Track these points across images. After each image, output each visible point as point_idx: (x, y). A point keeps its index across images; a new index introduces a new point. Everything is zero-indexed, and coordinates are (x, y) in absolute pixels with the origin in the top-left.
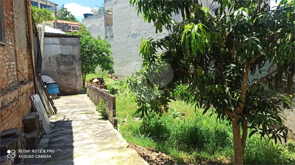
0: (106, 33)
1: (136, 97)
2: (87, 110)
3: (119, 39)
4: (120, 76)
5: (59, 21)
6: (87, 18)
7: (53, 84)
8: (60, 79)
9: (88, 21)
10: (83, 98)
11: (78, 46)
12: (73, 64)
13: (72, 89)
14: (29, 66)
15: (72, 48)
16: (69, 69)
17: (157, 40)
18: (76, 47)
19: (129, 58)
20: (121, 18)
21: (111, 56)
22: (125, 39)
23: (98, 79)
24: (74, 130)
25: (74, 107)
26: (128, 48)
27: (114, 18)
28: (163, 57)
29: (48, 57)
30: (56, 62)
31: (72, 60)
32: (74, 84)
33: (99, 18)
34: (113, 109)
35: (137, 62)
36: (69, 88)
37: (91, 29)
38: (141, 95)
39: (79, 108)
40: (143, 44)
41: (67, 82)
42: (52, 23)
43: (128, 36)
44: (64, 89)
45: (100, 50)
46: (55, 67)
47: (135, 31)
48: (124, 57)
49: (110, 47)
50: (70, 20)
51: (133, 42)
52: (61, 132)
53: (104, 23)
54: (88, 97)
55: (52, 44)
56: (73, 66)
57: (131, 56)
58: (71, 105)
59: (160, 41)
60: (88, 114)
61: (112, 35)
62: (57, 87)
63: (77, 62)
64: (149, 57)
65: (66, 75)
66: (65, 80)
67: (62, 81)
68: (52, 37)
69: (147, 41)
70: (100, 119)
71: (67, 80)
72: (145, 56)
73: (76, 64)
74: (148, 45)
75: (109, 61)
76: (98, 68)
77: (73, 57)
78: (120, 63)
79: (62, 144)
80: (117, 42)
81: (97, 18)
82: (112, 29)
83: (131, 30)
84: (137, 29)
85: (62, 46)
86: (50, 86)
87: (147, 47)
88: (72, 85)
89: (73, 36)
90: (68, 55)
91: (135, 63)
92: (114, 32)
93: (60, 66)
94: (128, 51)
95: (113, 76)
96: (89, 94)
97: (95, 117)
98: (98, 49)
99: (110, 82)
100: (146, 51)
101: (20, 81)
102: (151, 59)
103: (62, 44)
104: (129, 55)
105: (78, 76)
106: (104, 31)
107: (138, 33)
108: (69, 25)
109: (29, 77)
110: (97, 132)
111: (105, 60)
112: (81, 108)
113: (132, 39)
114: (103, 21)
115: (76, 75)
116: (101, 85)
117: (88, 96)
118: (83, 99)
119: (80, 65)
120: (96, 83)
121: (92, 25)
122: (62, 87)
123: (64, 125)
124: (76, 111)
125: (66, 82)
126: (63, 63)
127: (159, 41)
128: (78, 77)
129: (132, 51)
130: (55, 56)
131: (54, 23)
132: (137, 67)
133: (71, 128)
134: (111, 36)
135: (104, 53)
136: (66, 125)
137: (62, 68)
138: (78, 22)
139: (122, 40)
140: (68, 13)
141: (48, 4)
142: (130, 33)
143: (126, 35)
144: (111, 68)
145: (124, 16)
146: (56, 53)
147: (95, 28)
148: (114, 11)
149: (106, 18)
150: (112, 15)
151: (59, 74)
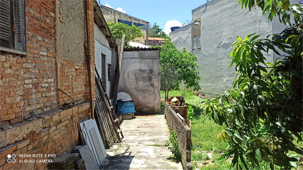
0: (193, 45)
1: (225, 134)
2: (158, 139)
3: (207, 51)
4: (207, 93)
5: (150, 38)
6: (174, 32)
7: (129, 102)
8: (138, 96)
9: (174, 35)
11: (158, 59)
12: (152, 80)
13: (150, 108)
14: (87, 83)
15: (151, 62)
16: (147, 86)
17: (267, 37)
18: (156, 60)
19: (218, 73)
20: (210, 27)
21: (197, 71)
22: (214, 51)
23: (177, 99)
25: (145, 133)
26: (218, 61)
27: (202, 28)
29: (127, 72)
30: (135, 78)
31: (151, 75)
32: (152, 103)
33: (186, 30)
34: (187, 150)
35: (229, 77)
36: (147, 107)
37: (177, 42)
38: (233, 133)
39: (149, 136)
40: (238, 46)
41: (144, 100)
42: (141, 39)
43: (218, 47)
44: (141, 108)
45: (185, 64)
46: (133, 83)
47: (226, 40)
48: (212, 71)
49: (196, 60)
50: (161, 37)
51: (224, 53)
53: (191, 35)
54: (166, 119)
55: (131, 58)
56: (152, 82)
57: (221, 70)
58: (142, 130)
59: (272, 39)
60: (158, 147)
61: (199, 47)
62: (133, 106)
63: (155, 78)
64: (248, 68)
65: (144, 92)
66: (143, 98)
67: (140, 98)
68: (131, 51)
69: (245, 40)
70: (170, 159)
71: (145, 98)
72: (241, 68)
73: (154, 80)
74: (247, 47)
75: (194, 77)
77: (152, 72)
78: (208, 79)
80: (204, 54)
81: (184, 30)
82: (200, 41)
83: (221, 40)
84: (229, 38)
85: (141, 60)
86: (125, 105)
87: (245, 51)
88: (150, 103)
89: (153, 49)
90: (147, 70)
91: (226, 78)
92: (202, 44)
93: (138, 82)
94: (218, 65)
95: (199, 92)
96: (167, 115)
98: (183, 62)
99: (196, 100)
100: (244, 58)
101: (61, 103)
102: (253, 72)
103: (142, 58)
104: (219, 69)
105: (156, 93)
106: (191, 43)
109: (85, 97)
111: (190, 75)
112: (151, 136)
113: (223, 50)
114: (190, 33)
115: (154, 92)
116: (181, 105)
117: (166, 117)
118: (159, 122)
119: (159, 81)
121: (179, 38)
122: (140, 105)
123: (119, 165)
124: (144, 141)
126: (141, 79)
127: (270, 38)
128: (156, 95)
129: (223, 64)
130: (133, 71)
131: (145, 40)
132: (228, 83)
134: (199, 49)
135: (189, 68)
136: (123, 165)
137: (140, 84)
139: (210, 52)
140: (159, 30)
141: (141, 23)
142: (221, 43)
143: (215, 46)
144: (196, 84)
145: (214, 24)
146: (135, 68)
147: (182, 41)
148: (202, 21)
149: (193, 29)
150: (200, 25)
151: (137, 91)
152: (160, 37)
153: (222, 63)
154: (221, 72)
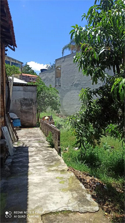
0: (56, 83)
1: (76, 132)
2: (39, 139)
3: (65, 88)
4: (64, 115)
5: (23, 74)
6: (43, 72)
7: (17, 119)
8: (22, 116)
9: (43, 74)
10: (37, 131)
12: (31, 105)
13: (30, 123)
14: (2, 106)
15: (31, 94)
16: (28, 109)
17: (93, 89)
18: (34, 93)
19: (71, 102)
20: (67, 72)
21: (58, 100)
22: (69, 88)
23: (48, 117)
24: (30, 154)
25: (30, 137)
26: (71, 94)
27: (62, 72)
28: (97, 103)
29: (15, 100)
30: (20, 104)
31: (31, 102)
32: (31, 120)
33: (52, 72)
34: (58, 140)
35: (78, 105)
36: (28, 123)
37: (45, 80)
38: (79, 131)
39: (34, 138)
40: (82, 92)
42: (18, 76)
43: (72, 86)
44: (24, 123)
45: (51, 96)
46: (19, 107)
47: (77, 82)
48: (68, 100)
49: (58, 93)
51: (75, 90)
52: (20, 155)
53: (54, 76)
55: (18, 91)
56: (32, 107)
57: (73, 100)
58: (28, 135)
59: (95, 90)
60: (40, 143)
61: (60, 84)
62: (20, 122)
63: (34, 104)
64: (86, 102)
65: (26, 113)
67: (24, 117)
68: (18, 86)
69: (85, 90)
70: (48, 147)
71: (27, 117)
72: (83, 101)
73: (33, 105)
74: (86, 93)
75: (57, 104)
76: (49, 109)
77: (32, 100)
79: (21, 164)
80: (63, 90)
81: (50, 72)
82: (60, 80)
83: (74, 81)
84: (79, 80)
85: (25, 92)
86: (15, 121)
87: (85, 95)
88: (30, 120)
89: (32, 86)
90: (29, 99)
91: (76, 105)
92: (61, 82)
93: (22, 107)
94: (71, 97)
95: (59, 114)
96: (42, 128)
97: (45, 145)
98: (50, 94)
99: (57, 119)
100: (84, 97)
102: (88, 104)
104: (72, 99)
106: (54, 81)
107: (79, 84)
108: (30, 77)
109: (1, 114)
110: (46, 157)
111: (54, 103)
113: (74, 88)
114: (54, 74)
115: (33, 113)
116: (50, 121)
117: (41, 129)
120: (47, 119)
121: (46, 77)
122: (23, 121)
123: (22, 150)
124: (32, 140)
125: (26, 118)
126: (24, 105)
128: (34, 115)
130: (19, 99)
131: (20, 76)
133: (28, 152)
134: (59, 86)
135: (53, 98)
136: (24, 150)
137: (24, 108)
138: (36, 75)
139: (67, 88)
140: (30, 68)
141: (17, 62)
142: (73, 83)
143: (70, 85)
144: (58, 109)
145: (69, 70)
146: (20, 97)
147: (48, 79)
148: (62, 67)
149: (56, 72)
150: (61, 70)
151: (21, 113)
152: (30, 74)
153: (74, 96)
154: (74, 101)
